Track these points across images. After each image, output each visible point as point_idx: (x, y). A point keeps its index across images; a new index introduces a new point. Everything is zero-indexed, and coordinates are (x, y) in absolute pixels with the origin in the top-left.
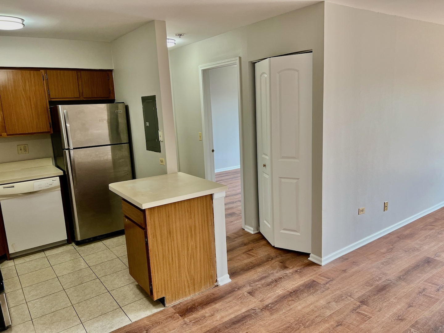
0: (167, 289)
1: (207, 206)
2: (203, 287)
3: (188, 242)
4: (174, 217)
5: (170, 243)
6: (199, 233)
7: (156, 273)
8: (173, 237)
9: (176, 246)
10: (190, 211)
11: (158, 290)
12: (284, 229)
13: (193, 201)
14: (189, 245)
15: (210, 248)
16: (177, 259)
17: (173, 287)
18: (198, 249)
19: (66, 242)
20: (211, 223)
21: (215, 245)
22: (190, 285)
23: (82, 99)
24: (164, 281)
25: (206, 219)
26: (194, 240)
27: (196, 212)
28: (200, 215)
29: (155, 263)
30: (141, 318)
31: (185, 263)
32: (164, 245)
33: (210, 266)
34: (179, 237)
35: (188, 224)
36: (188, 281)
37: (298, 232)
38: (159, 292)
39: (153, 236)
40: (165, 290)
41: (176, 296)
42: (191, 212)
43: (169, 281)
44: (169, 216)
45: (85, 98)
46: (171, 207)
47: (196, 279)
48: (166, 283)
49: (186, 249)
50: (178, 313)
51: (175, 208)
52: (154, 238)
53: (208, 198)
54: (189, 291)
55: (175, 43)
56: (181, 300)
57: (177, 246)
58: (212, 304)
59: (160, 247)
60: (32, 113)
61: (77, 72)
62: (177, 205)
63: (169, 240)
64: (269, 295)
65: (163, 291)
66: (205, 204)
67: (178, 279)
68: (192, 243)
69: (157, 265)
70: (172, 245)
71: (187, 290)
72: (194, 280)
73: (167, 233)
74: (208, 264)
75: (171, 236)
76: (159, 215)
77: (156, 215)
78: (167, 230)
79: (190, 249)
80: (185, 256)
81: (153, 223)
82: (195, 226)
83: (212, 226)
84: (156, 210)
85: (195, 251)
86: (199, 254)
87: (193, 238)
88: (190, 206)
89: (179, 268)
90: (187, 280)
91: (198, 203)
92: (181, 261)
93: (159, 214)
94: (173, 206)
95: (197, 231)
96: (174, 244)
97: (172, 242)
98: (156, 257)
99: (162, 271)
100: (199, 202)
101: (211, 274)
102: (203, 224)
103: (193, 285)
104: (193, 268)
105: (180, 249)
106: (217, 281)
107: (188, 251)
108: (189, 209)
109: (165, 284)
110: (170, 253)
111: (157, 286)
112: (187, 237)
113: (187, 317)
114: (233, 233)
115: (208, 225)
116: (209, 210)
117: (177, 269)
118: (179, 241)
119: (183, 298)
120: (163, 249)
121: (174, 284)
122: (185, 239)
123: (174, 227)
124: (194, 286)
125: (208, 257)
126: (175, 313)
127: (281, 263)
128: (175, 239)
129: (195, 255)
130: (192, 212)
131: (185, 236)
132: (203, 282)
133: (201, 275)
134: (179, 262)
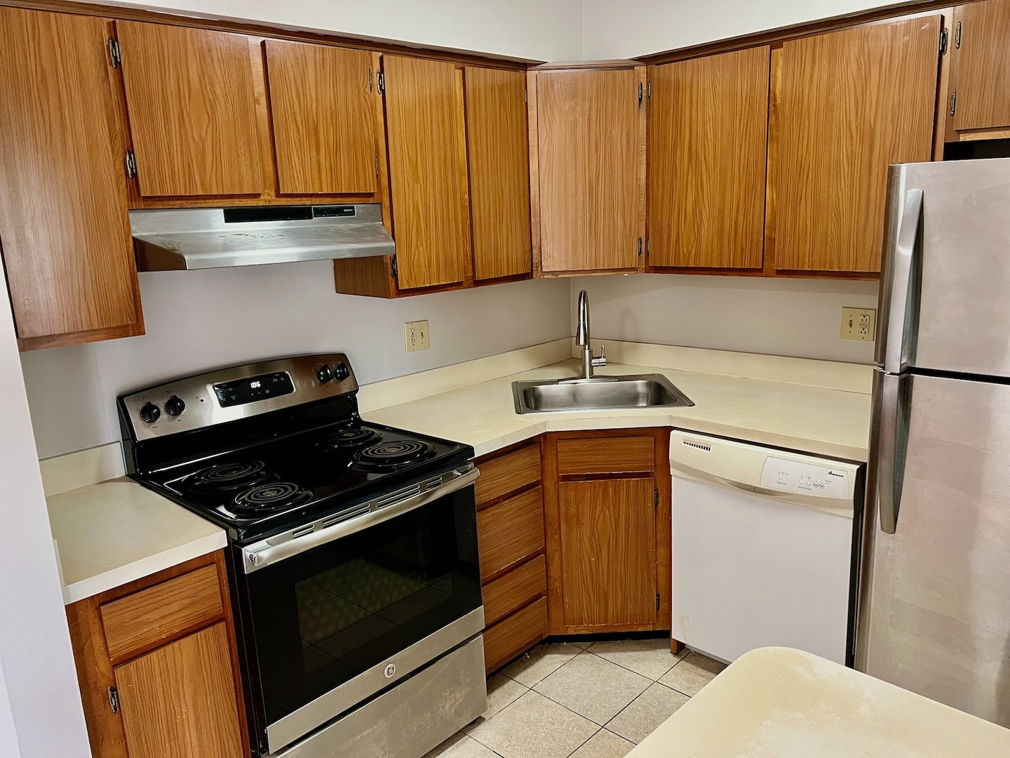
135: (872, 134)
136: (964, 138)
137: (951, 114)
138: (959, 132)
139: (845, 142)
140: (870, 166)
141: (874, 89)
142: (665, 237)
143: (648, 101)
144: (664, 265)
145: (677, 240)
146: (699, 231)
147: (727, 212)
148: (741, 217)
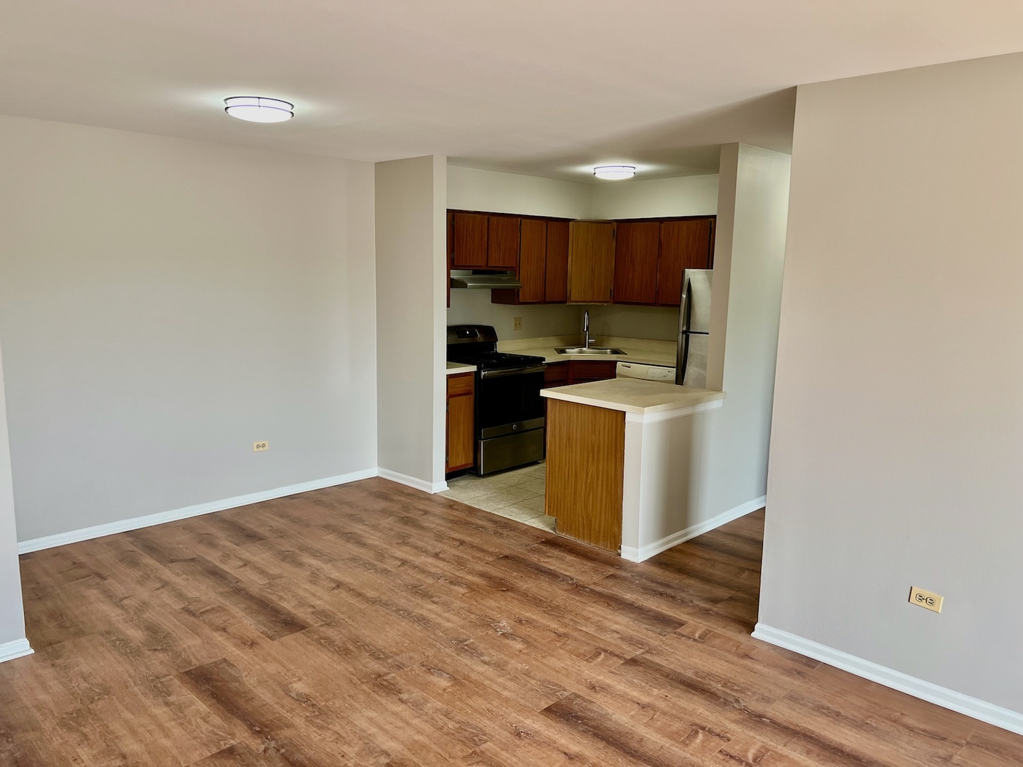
1: (616, 429)
2: (601, 542)
3: (588, 464)
5: (567, 453)
9: (574, 461)
10: (594, 424)
14: (589, 469)
15: (616, 493)
16: (573, 480)
18: (600, 483)
20: (620, 455)
21: (623, 493)
22: (586, 526)
26: (595, 467)
28: (606, 434)
31: (582, 491)
32: (561, 452)
34: (578, 452)
35: (590, 440)
36: (583, 518)
44: (570, 417)
46: (574, 406)
47: (593, 524)
49: (585, 472)
53: (620, 416)
54: (584, 534)
56: (563, 535)
57: (576, 463)
63: (567, 449)
66: (614, 422)
67: (572, 507)
68: (593, 469)
70: (569, 457)
71: (581, 530)
72: (591, 521)
73: (566, 439)
74: (611, 514)
75: (569, 445)
76: (560, 412)
77: (558, 410)
78: (566, 435)
79: (590, 475)
80: (583, 483)
81: (552, 418)
82: (599, 449)
83: (621, 461)
84: (558, 404)
86: (600, 489)
87: (595, 463)
88: (595, 417)
90: (583, 515)
91: (605, 415)
92: (578, 485)
95: (600, 456)
97: (570, 454)
98: (552, 462)
101: (613, 531)
103: (589, 529)
104: (591, 504)
105: (579, 469)
106: (620, 548)
107: (587, 478)
108: (594, 421)
110: (567, 466)
115: (616, 455)
117: (573, 494)
118: (578, 457)
119: (575, 536)
120: (559, 456)
122: (585, 458)
124: (590, 531)
125: (611, 503)
128: (574, 451)
129: (595, 488)
131: (586, 454)
132: (602, 533)
133: (600, 522)
134: (576, 485)
142: (621, 291)
145: (625, 291)
146: (633, 288)
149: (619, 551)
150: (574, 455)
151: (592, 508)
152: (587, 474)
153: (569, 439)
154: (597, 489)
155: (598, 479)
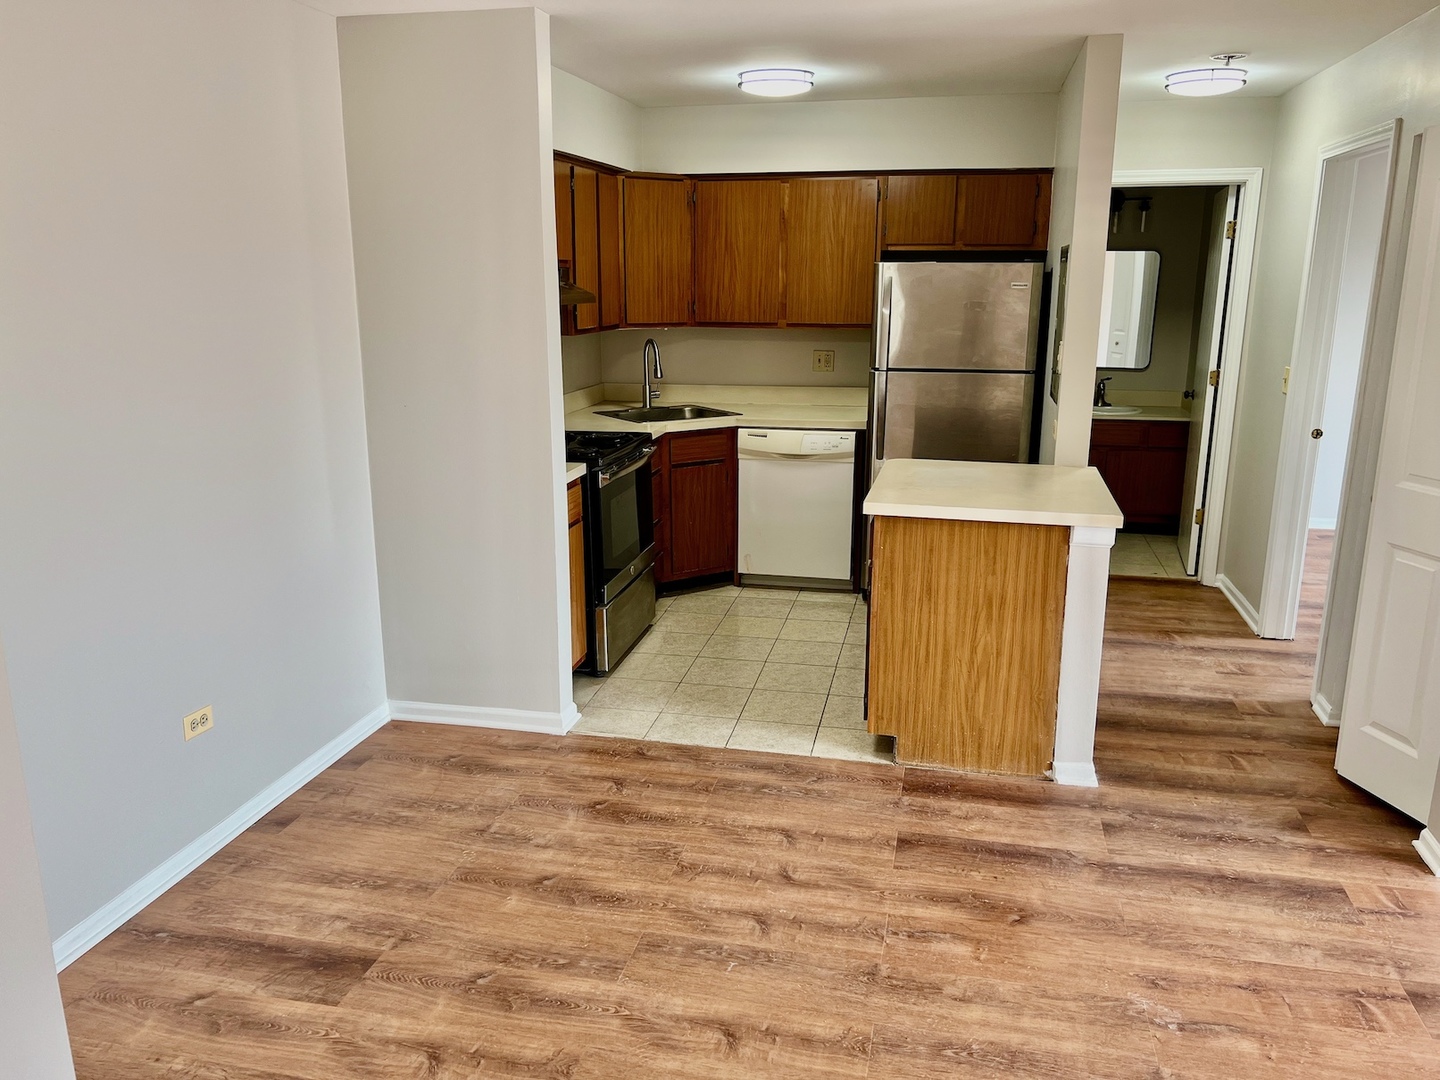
0: (903, 722)
1: (1047, 557)
2: (1005, 763)
3: (976, 631)
4: (945, 554)
5: (925, 616)
6: (1014, 620)
7: (881, 672)
8: (936, 603)
9: (941, 627)
10: (992, 555)
11: (880, 714)
12: (1374, 725)
13: (1005, 530)
14: (977, 640)
15: (1043, 672)
16: (939, 663)
17: (920, 725)
18: (1005, 660)
19: (851, 588)
20: (1054, 606)
21: (1059, 669)
22: (968, 741)
23: (960, 246)
24: (900, 699)
25: (1039, 590)
26: (994, 634)
27: (1011, 561)
28: (1022, 573)
29: (882, 647)
30: (831, 757)
31: (962, 681)
32: (909, 614)
33: (1036, 718)
34: (952, 610)
35: (982, 586)
36: (963, 728)
37: (1413, 747)
38: (882, 718)
39: (886, 584)
40: (899, 722)
41: (925, 750)
42: (995, 558)
43: (911, 708)
44: (931, 550)
45: (966, 245)
46: (941, 529)
47: (986, 735)
48: (903, 707)
49: (968, 646)
50: (905, 782)
51: (951, 535)
52: (886, 588)
53: (1056, 537)
54: (964, 755)
55: (1245, 81)
56: (926, 765)
57: (945, 631)
58: (993, 802)
59: (899, 615)
60: (842, 277)
61: (958, 178)
62: (957, 529)
63: (925, 609)
64: (1150, 852)
65: (894, 723)
66: (1041, 549)
67: (936, 712)
68: (989, 638)
69: (886, 654)
70: (930, 622)
71: (957, 749)
72: (981, 731)
73: (922, 590)
74: (1031, 712)
75: (930, 600)
76: (907, 540)
77: (899, 537)
78: (922, 582)
79: (980, 650)
80: (964, 665)
81: (888, 554)
82: (1003, 600)
83: (1057, 617)
84: (901, 526)
85: (993, 662)
86: (1004, 672)
87: (994, 627)
88: (996, 544)
89: (941, 686)
90: (962, 724)
91: (1020, 540)
92: (952, 671)
93: (907, 537)
94: (946, 529)
95: (1006, 611)
96: (936, 624)
97: (932, 616)
98: (886, 635)
99: (897, 673)
100: (1025, 539)
101: (1035, 739)
102: (1029, 601)
103: (977, 745)
104: (982, 701)
105: (953, 642)
106: (1050, 767)
107: (974, 655)
108: (991, 549)
109: (900, 709)
110: (924, 639)
111: (880, 702)
112: (976, 618)
113: (916, 796)
114: (1259, 702)
115: (1043, 607)
116: (1052, 572)
117: (937, 687)
118: (952, 619)
119: (943, 762)
120: (905, 622)
121: (924, 719)
122: (969, 620)
123: (943, 581)
124: (979, 748)
125: (1031, 691)
126: (899, 780)
127: (1302, 814)
128: (941, 609)
129: (992, 672)
130: (998, 558)
131: (970, 613)
132: (1007, 749)
133: (1003, 730)
134: (945, 671)
135: (843, 242)
136: (890, 248)
137: (884, 235)
138: (888, 245)
139: (828, 245)
140: (842, 260)
141: (843, 216)
142: (708, 302)
143: (693, 205)
144: (708, 321)
145: (718, 304)
146: (734, 297)
147: (753, 287)
148: (763, 288)
149: (1048, 773)
150: (941, 618)
151: (986, 706)
152: (973, 650)
153: (929, 589)
154: (997, 672)
155: (999, 654)
